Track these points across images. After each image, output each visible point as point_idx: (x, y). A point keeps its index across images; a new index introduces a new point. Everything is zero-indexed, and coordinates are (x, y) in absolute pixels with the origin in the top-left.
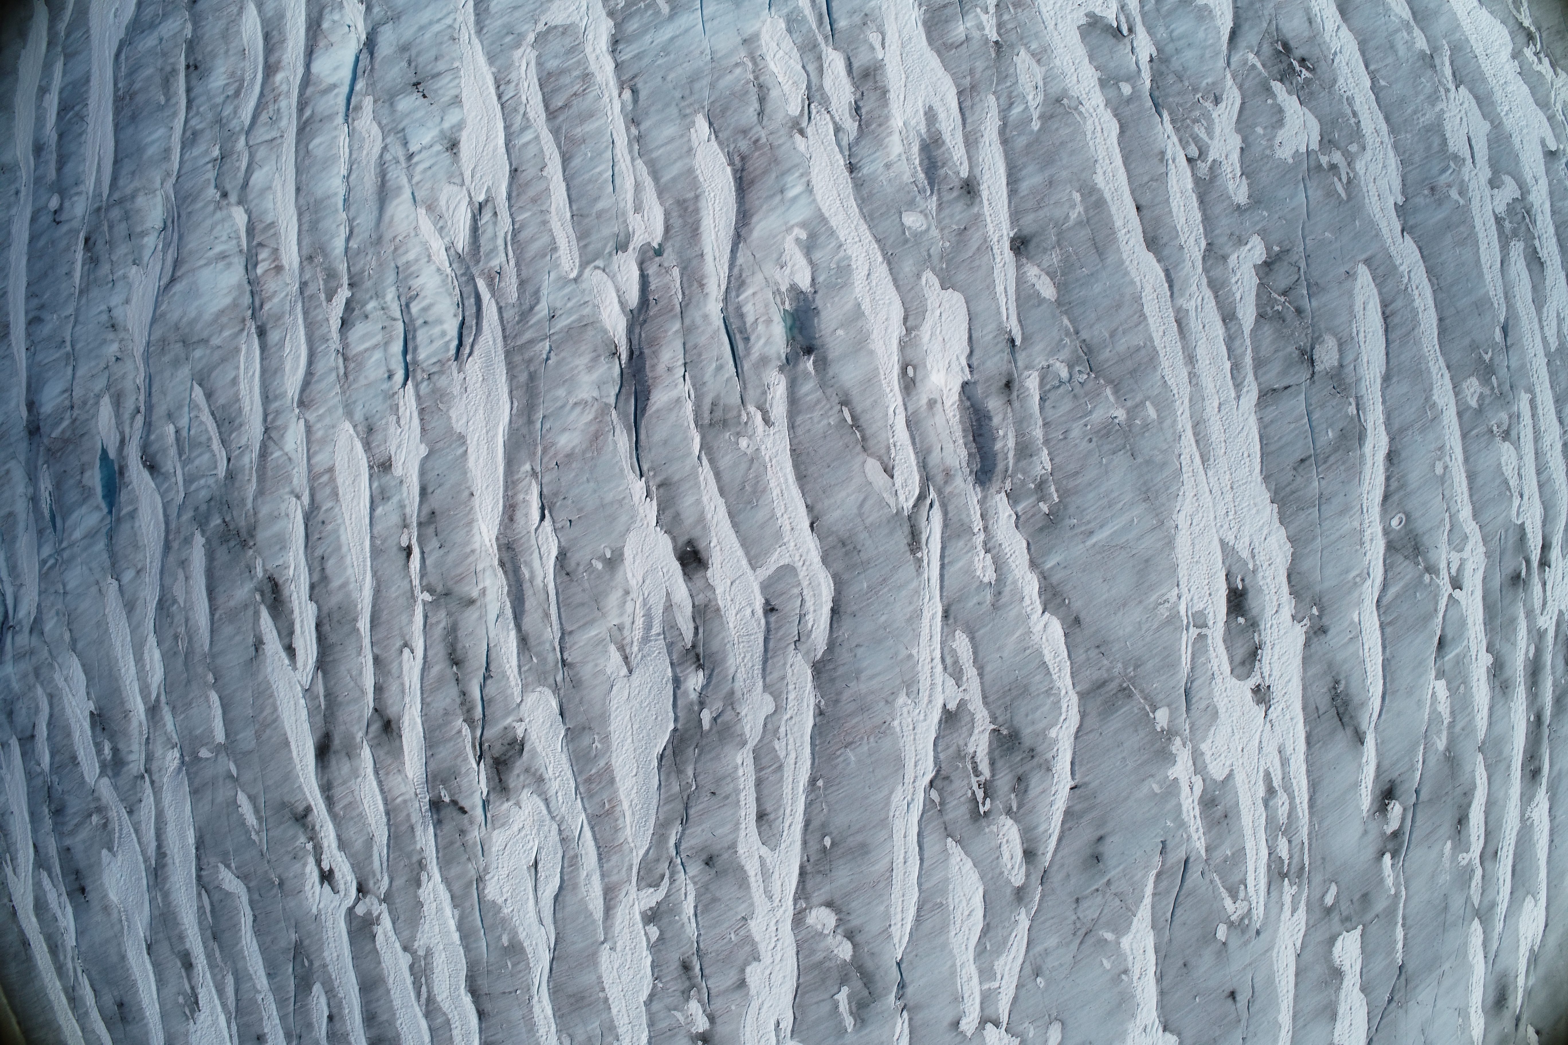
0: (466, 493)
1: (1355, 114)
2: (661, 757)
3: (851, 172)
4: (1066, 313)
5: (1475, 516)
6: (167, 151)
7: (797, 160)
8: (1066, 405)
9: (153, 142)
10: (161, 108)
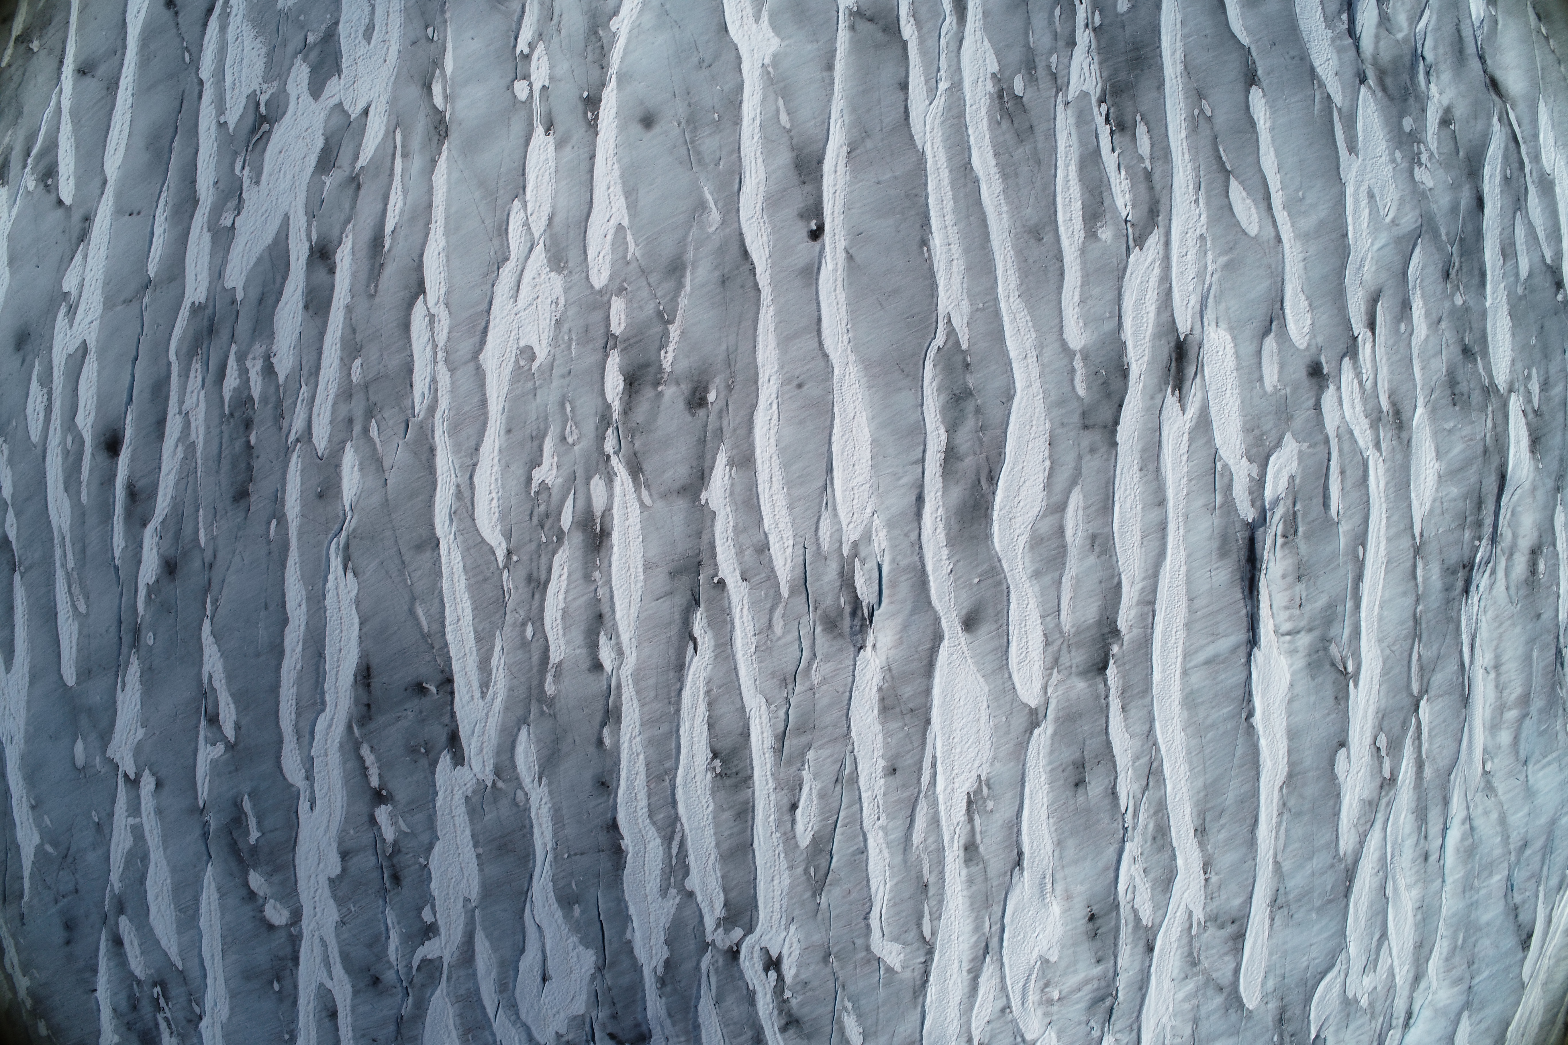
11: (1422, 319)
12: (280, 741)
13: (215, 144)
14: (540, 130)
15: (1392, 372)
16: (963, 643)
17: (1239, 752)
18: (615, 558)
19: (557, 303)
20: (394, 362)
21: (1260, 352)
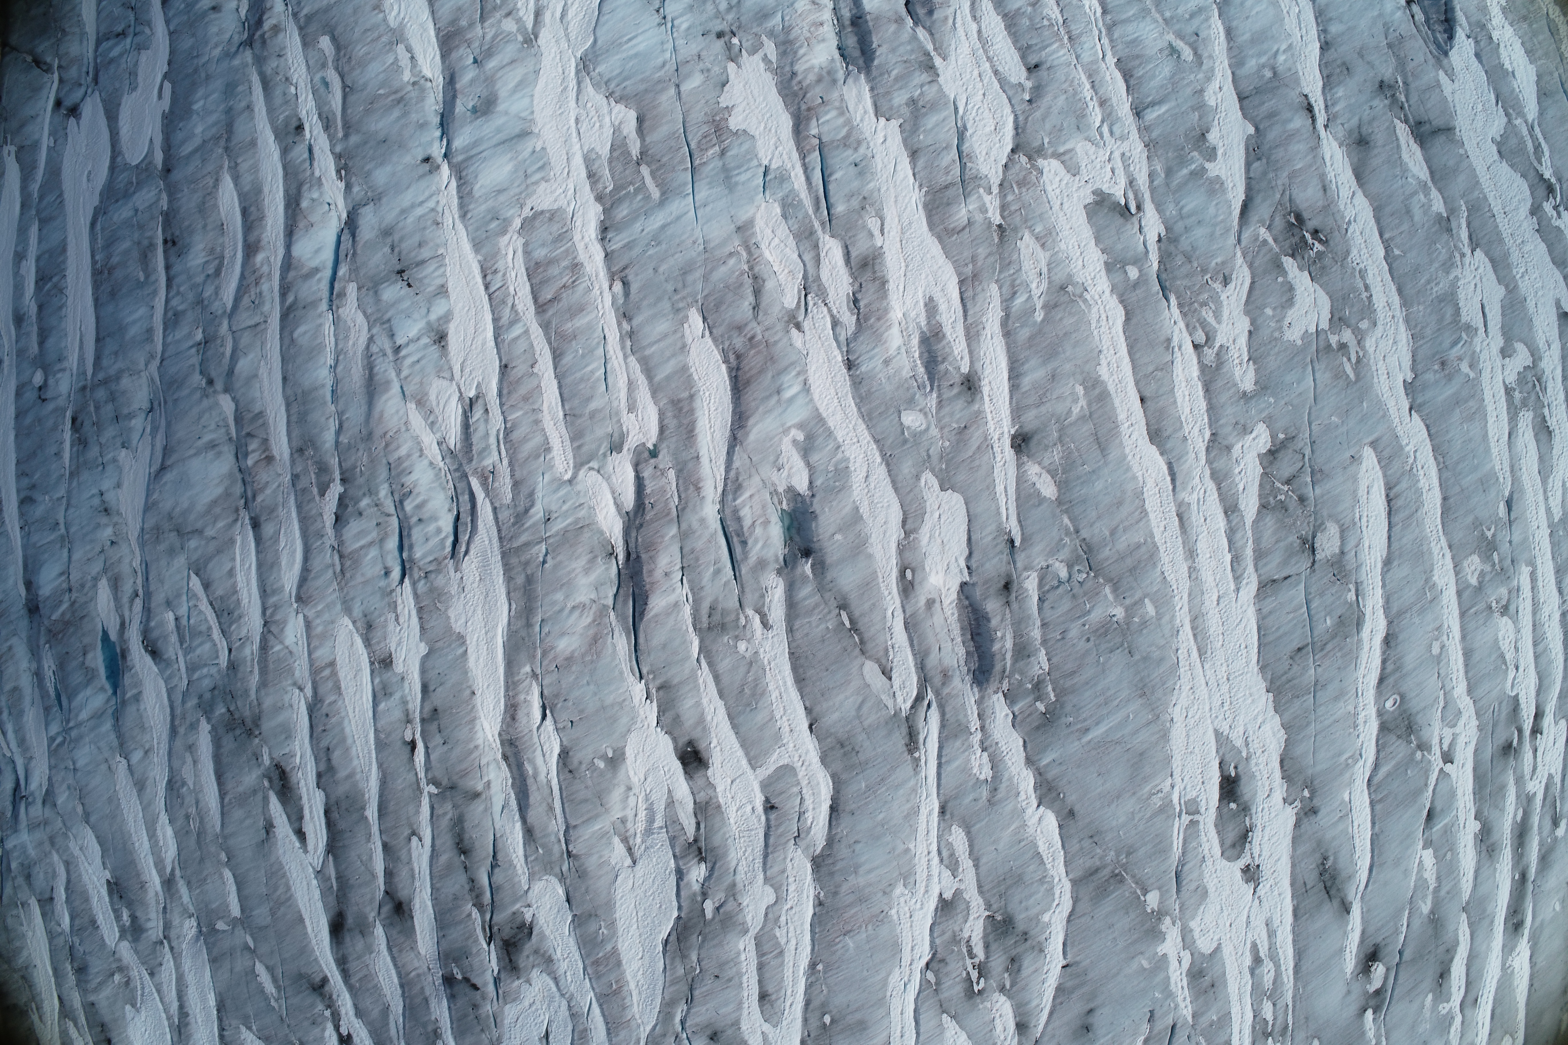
0: (468, 692)
1: (1367, 288)
2: (666, 943)
3: (849, 369)
4: (1066, 511)
5: (1470, 691)
6: (150, 331)
7: (794, 358)
8: (1065, 605)
9: (135, 322)
10: (140, 285)
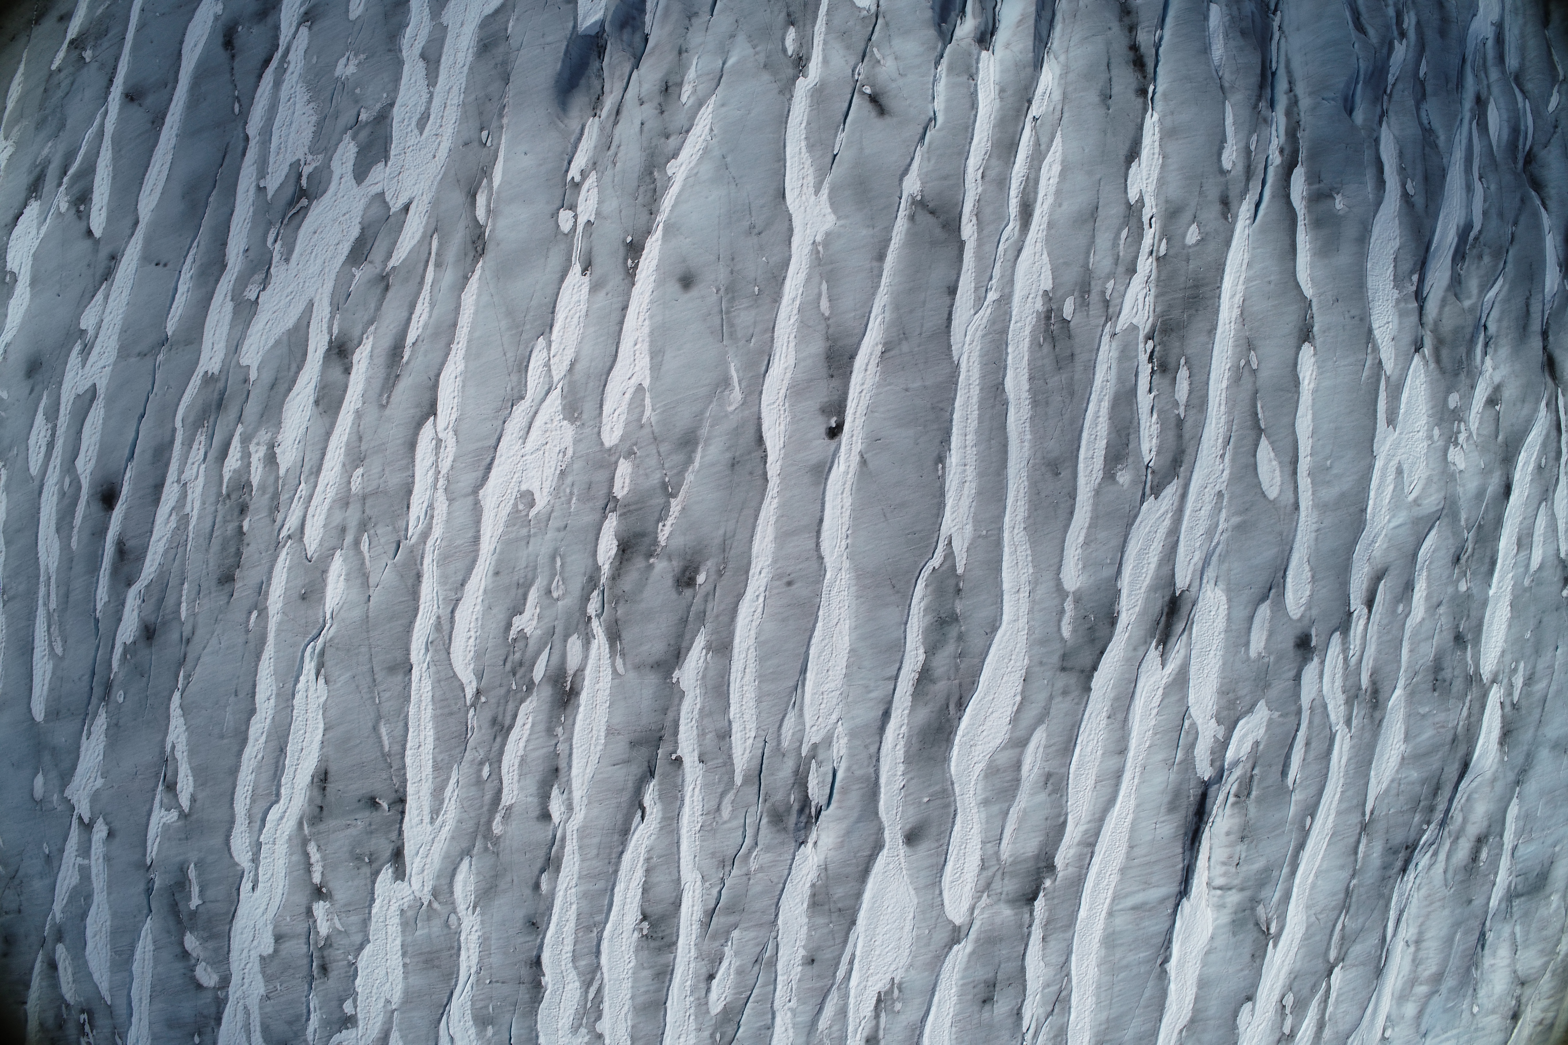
11: (1422, 602)
12: (232, 822)
13: (251, 209)
14: (577, 268)
15: (1379, 652)
16: (902, 854)
17: (1147, 993)
18: (580, 717)
19: (564, 453)
20: (394, 480)
21: (1251, 618)
